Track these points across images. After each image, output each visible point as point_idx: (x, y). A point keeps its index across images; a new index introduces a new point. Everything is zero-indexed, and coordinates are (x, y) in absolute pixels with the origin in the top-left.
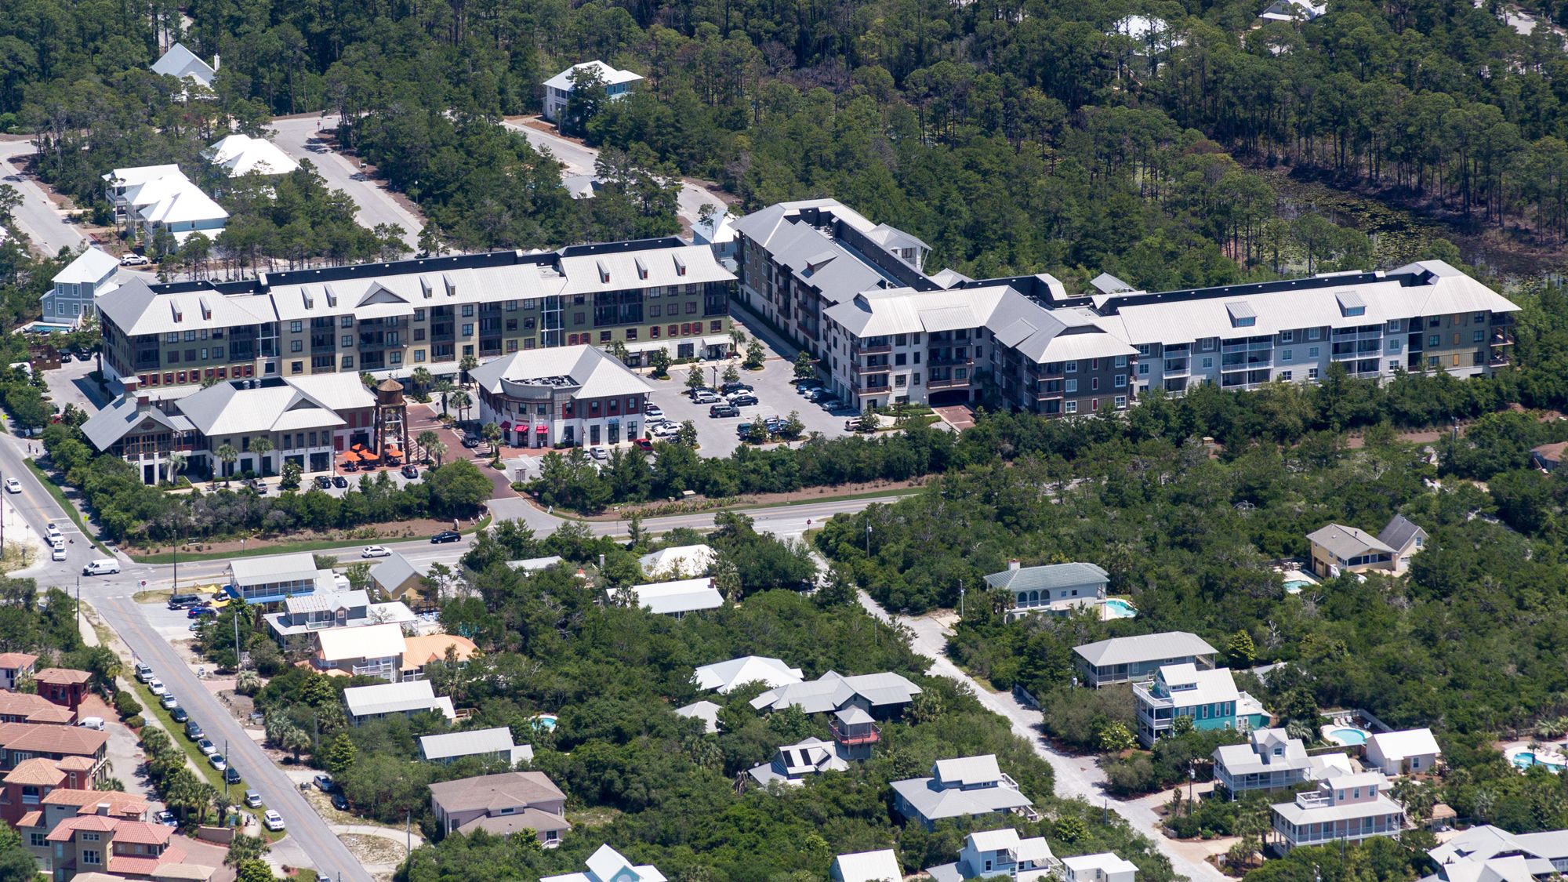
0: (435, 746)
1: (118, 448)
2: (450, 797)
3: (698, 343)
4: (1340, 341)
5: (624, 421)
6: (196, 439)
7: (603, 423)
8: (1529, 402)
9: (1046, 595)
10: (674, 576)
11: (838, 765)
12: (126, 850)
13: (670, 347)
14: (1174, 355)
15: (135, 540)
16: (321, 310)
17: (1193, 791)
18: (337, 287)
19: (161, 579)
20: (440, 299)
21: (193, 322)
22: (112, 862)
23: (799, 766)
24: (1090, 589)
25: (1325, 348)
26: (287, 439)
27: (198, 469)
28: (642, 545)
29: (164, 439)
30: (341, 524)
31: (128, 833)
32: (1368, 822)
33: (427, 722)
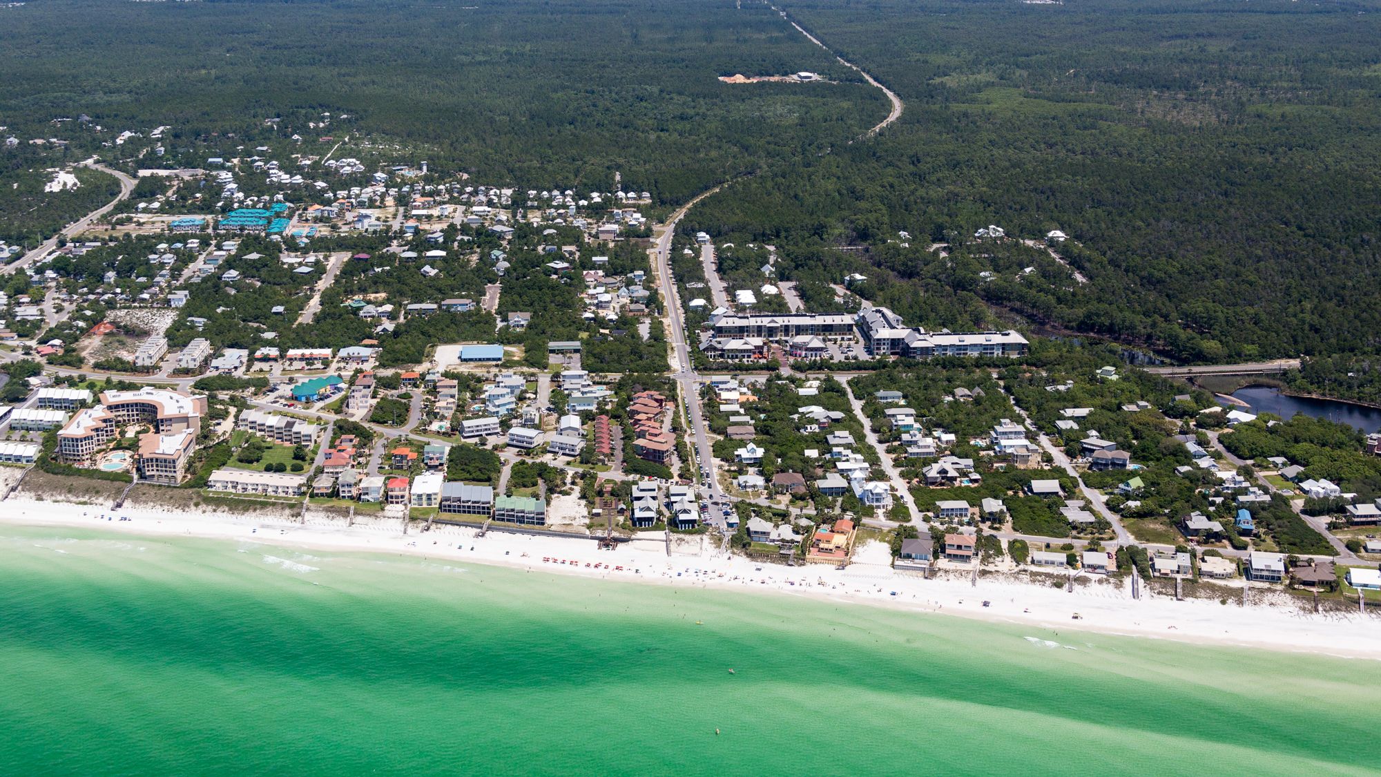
0: (732, 419)
1: (704, 350)
2: (730, 430)
3: (846, 337)
4: (986, 347)
5: (818, 353)
6: (723, 350)
7: (814, 353)
8: (1028, 364)
9: (886, 398)
10: (811, 387)
11: (817, 430)
12: (651, 435)
13: (839, 338)
14: (945, 348)
15: (700, 370)
16: (759, 324)
17: (896, 443)
18: (764, 319)
19: (700, 379)
20: (786, 323)
21: (730, 324)
22: (647, 436)
23: (809, 430)
24: (899, 398)
25: (981, 348)
26: (741, 351)
27: (722, 356)
28: (807, 380)
29: (715, 349)
30: (747, 370)
31: (653, 431)
32: (927, 453)
33: (736, 413)
